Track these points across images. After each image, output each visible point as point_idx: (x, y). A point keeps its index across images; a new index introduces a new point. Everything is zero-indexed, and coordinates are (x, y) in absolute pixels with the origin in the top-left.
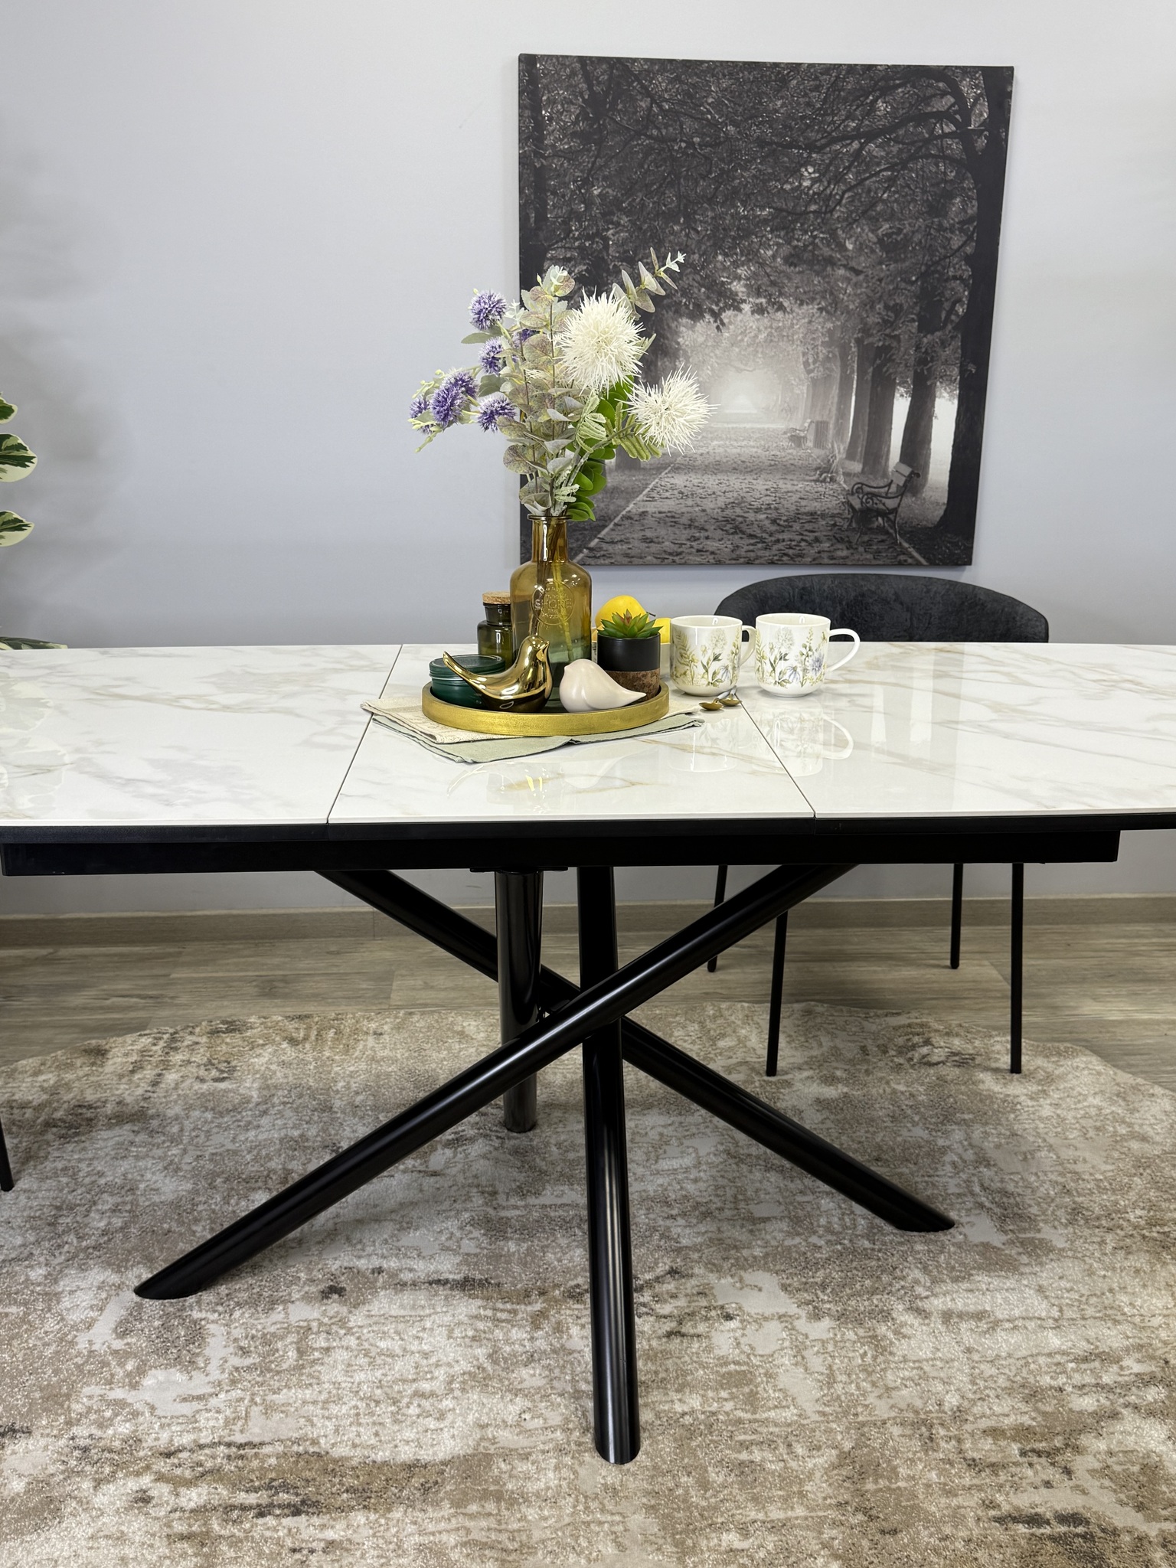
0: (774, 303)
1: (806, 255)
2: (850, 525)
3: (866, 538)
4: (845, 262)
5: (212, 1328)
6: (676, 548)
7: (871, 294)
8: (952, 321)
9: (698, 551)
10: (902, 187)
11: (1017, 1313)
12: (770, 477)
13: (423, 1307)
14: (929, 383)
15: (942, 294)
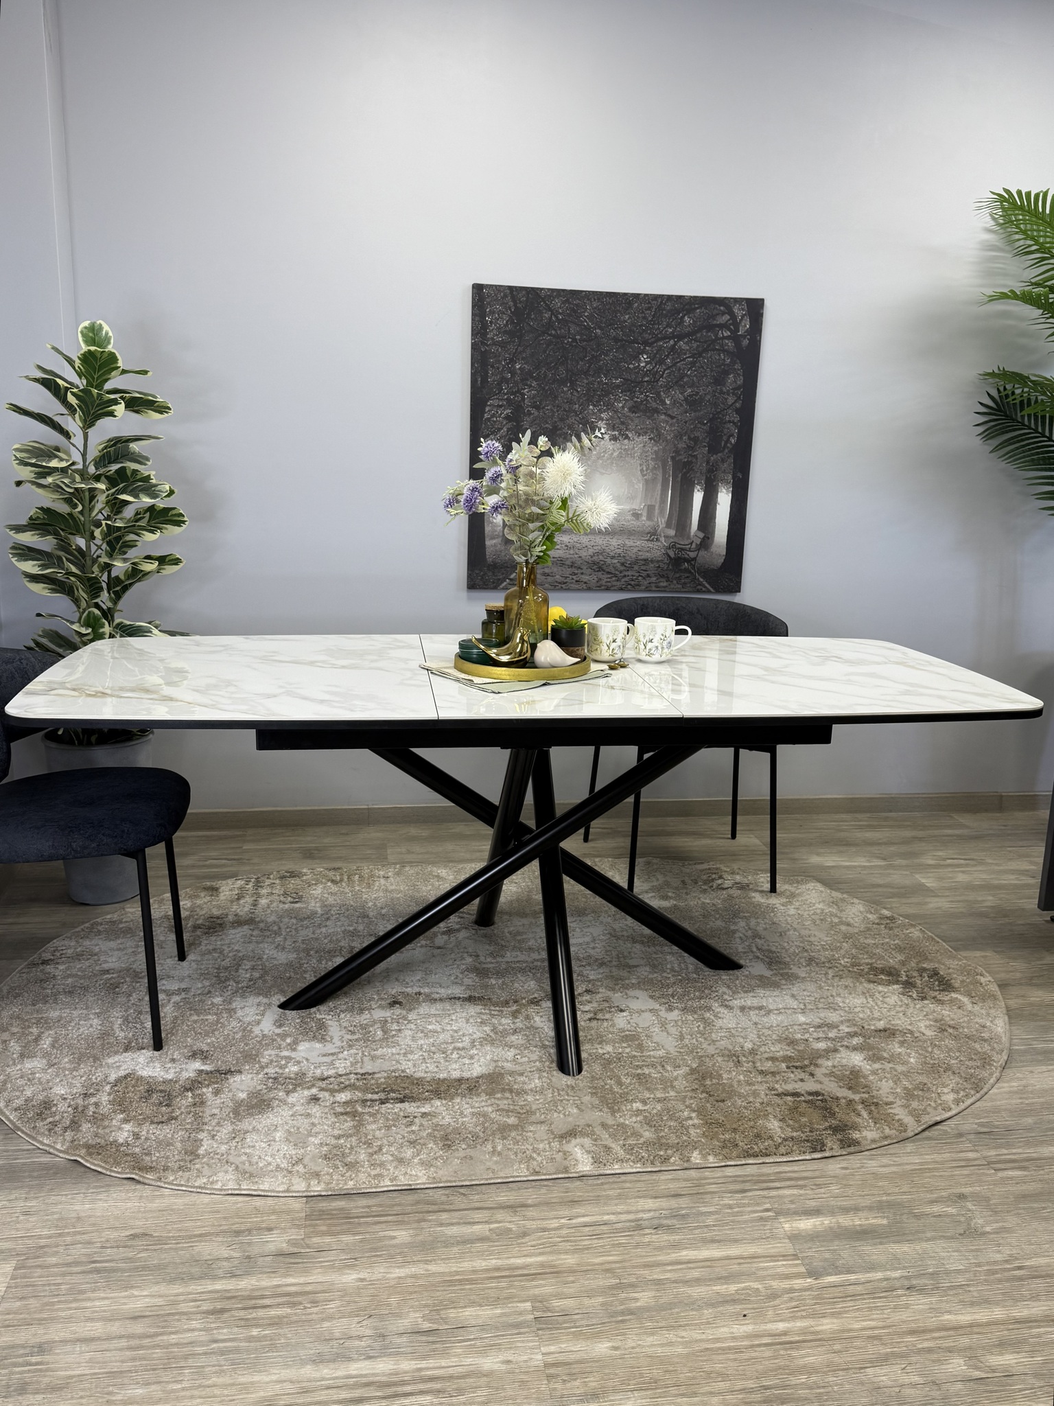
0: (623, 435)
1: (642, 407)
2: (668, 567)
3: (678, 575)
4: (665, 411)
5: (330, 1023)
6: (563, 579)
7: (680, 430)
8: (728, 447)
9: (577, 581)
10: (699, 367)
11: (781, 1006)
12: (621, 537)
13: (449, 1010)
14: (714, 484)
15: (722, 432)
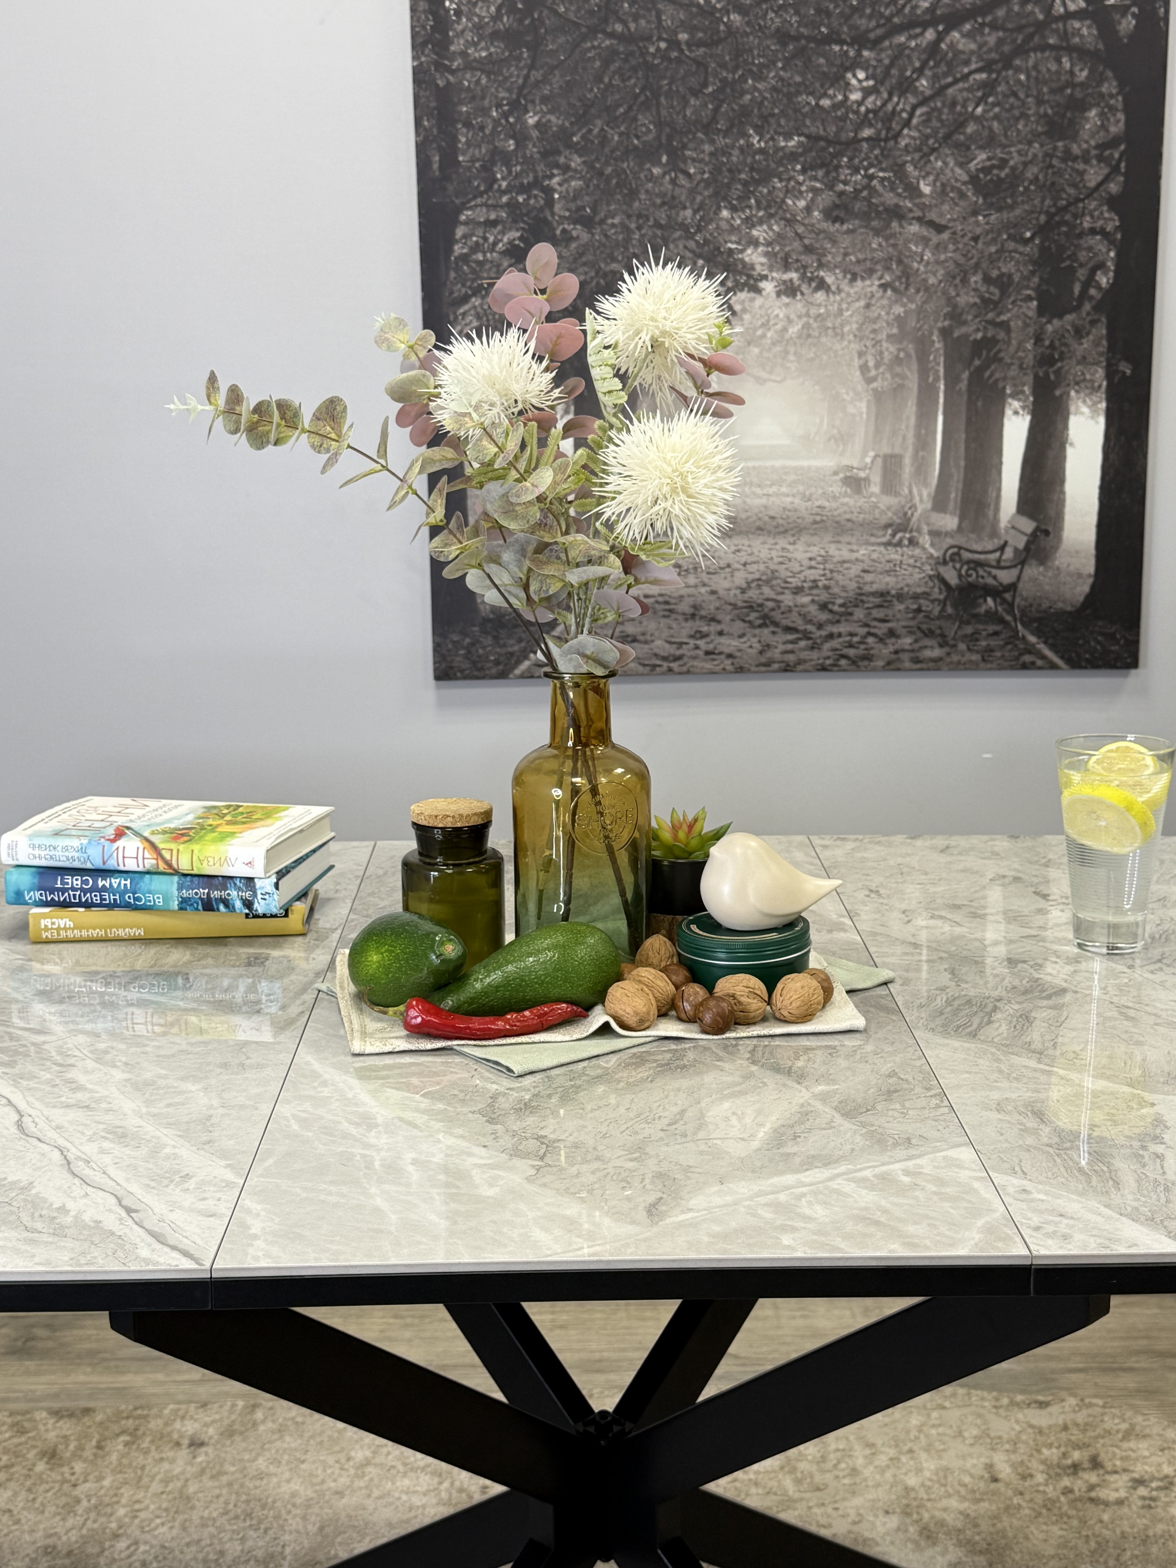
0: (811, 280)
1: (858, 206)
2: (943, 610)
3: (969, 630)
4: (919, 214)
6: (671, 650)
7: (962, 261)
8: (1091, 298)
9: (707, 653)
10: (1005, 96)
12: (815, 539)
14: (1058, 393)
15: (1073, 257)
